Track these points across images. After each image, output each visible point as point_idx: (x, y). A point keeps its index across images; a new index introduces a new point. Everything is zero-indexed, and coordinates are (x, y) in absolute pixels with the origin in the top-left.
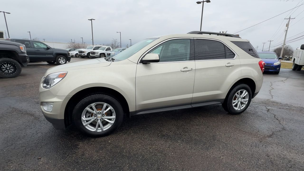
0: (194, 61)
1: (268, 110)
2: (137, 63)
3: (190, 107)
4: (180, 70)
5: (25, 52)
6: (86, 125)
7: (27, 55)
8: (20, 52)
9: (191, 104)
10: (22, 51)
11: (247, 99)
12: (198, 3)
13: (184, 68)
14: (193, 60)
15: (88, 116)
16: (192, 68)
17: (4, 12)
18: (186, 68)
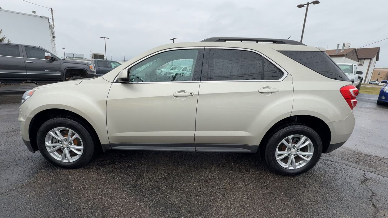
0: (200, 82)
1: (365, 180)
2: (113, 82)
3: (192, 149)
4: (172, 95)
5: (95, 70)
6: (52, 152)
7: (96, 74)
8: (89, 71)
9: (195, 146)
10: (91, 70)
11: (310, 153)
12: (300, 6)
13: (180, 92)
14: (197, 81)
15: (54, 142)
16: (191, 92)
17: (105, 38)
18: (184, 91)
